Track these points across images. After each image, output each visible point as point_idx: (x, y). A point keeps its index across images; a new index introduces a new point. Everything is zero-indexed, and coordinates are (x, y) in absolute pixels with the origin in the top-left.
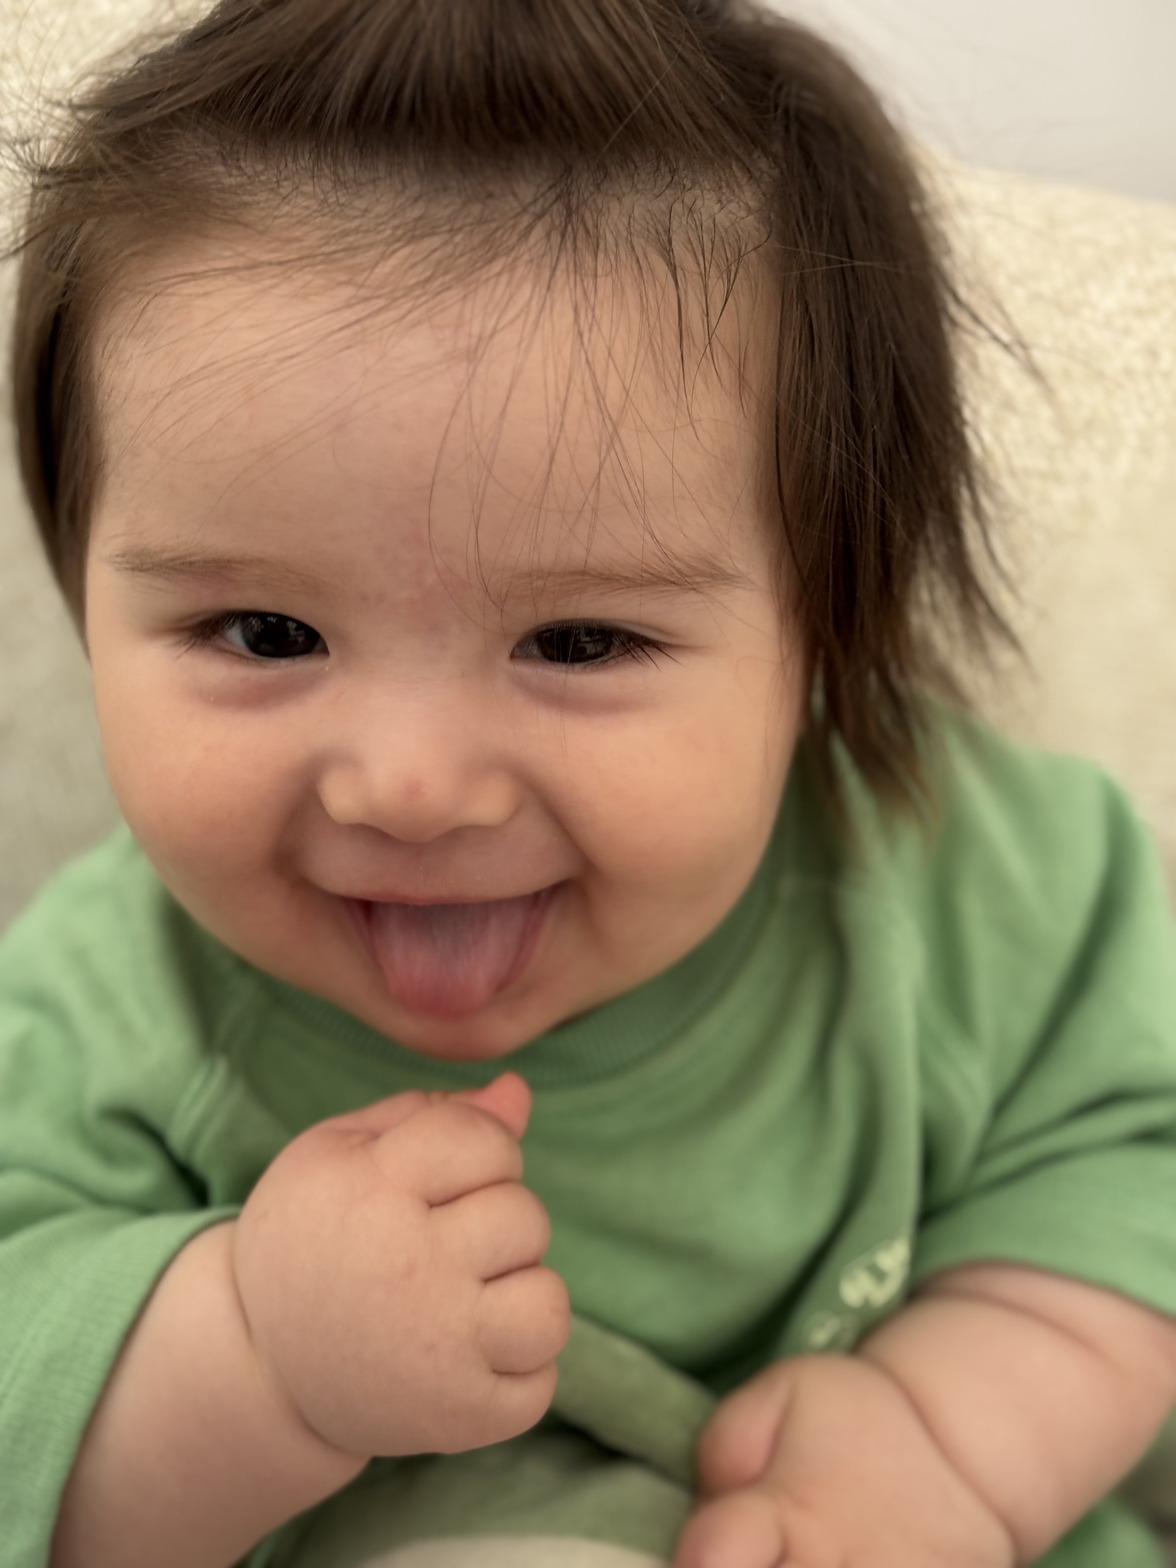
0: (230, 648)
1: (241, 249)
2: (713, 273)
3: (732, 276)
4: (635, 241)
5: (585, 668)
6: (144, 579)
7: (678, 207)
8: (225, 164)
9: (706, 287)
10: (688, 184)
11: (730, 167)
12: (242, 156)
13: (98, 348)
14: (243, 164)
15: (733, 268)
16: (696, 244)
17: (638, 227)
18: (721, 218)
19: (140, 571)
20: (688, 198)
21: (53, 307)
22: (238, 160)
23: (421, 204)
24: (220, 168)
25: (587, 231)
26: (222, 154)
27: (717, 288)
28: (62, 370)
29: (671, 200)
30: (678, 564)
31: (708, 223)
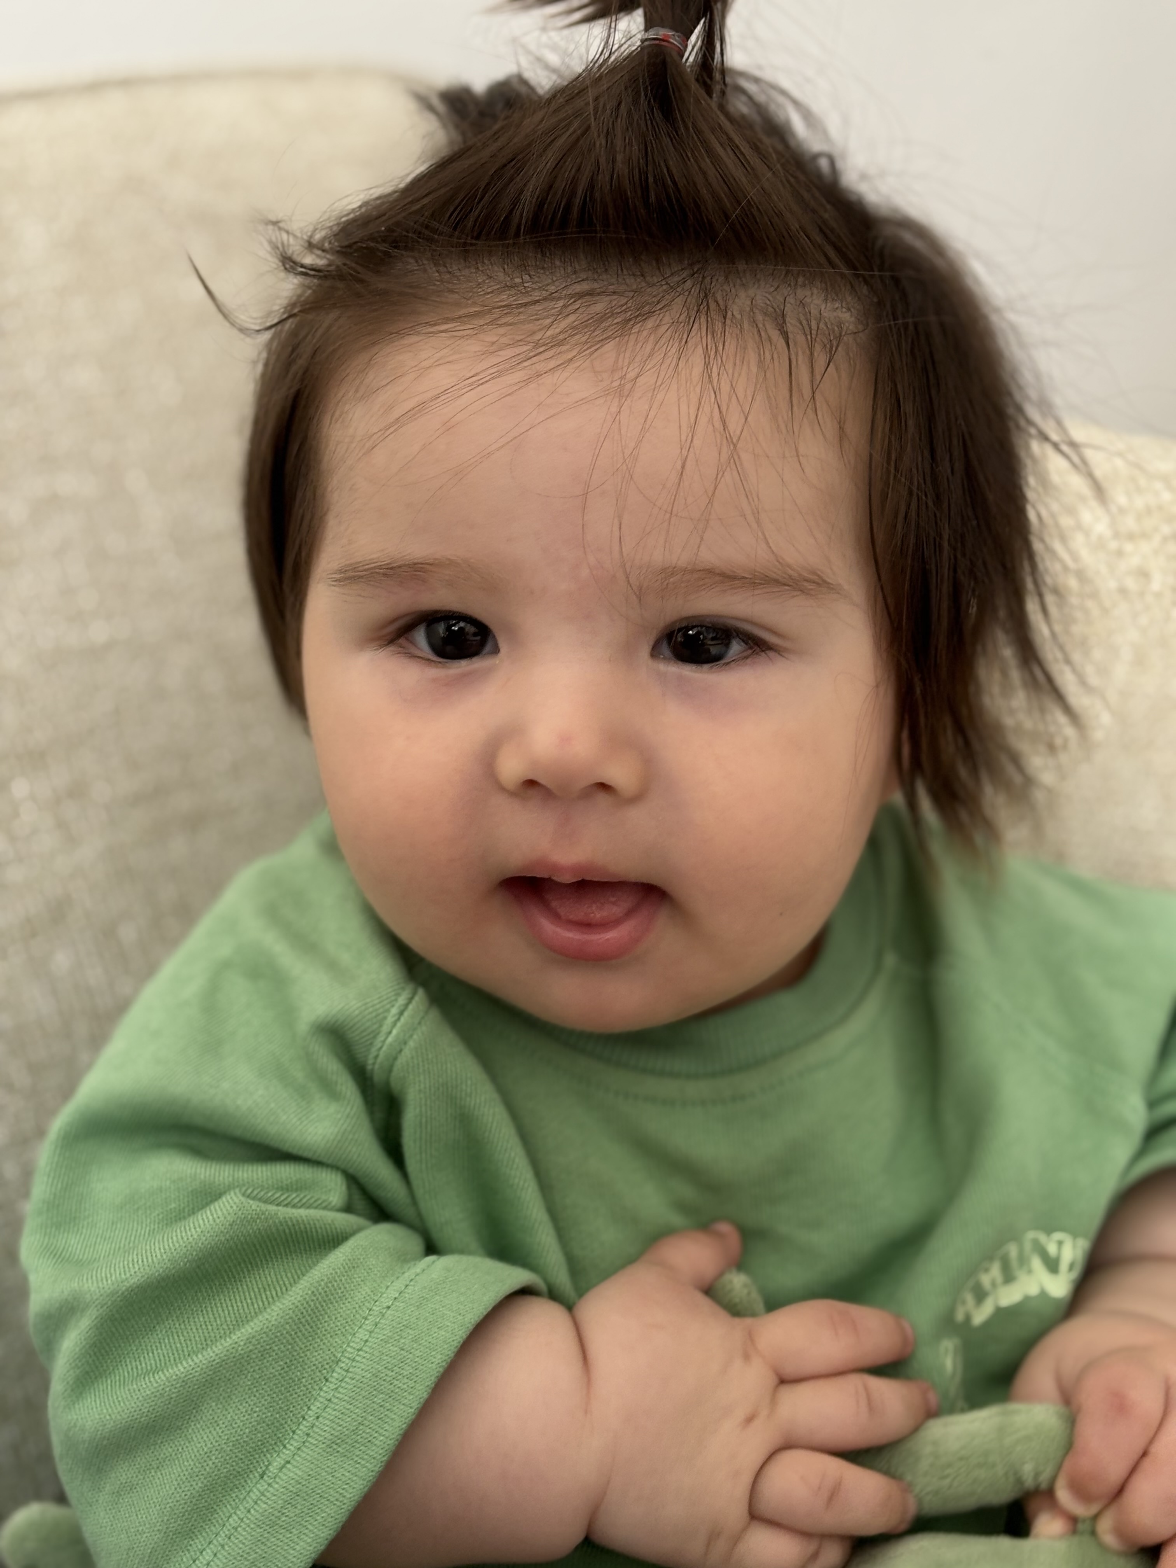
0: (420, 654)
2: (818, 347)
3: (834, 349)
4: (757, 316)
5: (712, 667)
7: (791, 299)
9: (812, 354)
10: (800, 285)
15: (835, 343)
16: (804, 322)
17: (759, 308)
18: (825, 310)
20: (800, 293)
27: (821, 359)
29: (786, 293)
30: (790, 572)
31: (815, 313)
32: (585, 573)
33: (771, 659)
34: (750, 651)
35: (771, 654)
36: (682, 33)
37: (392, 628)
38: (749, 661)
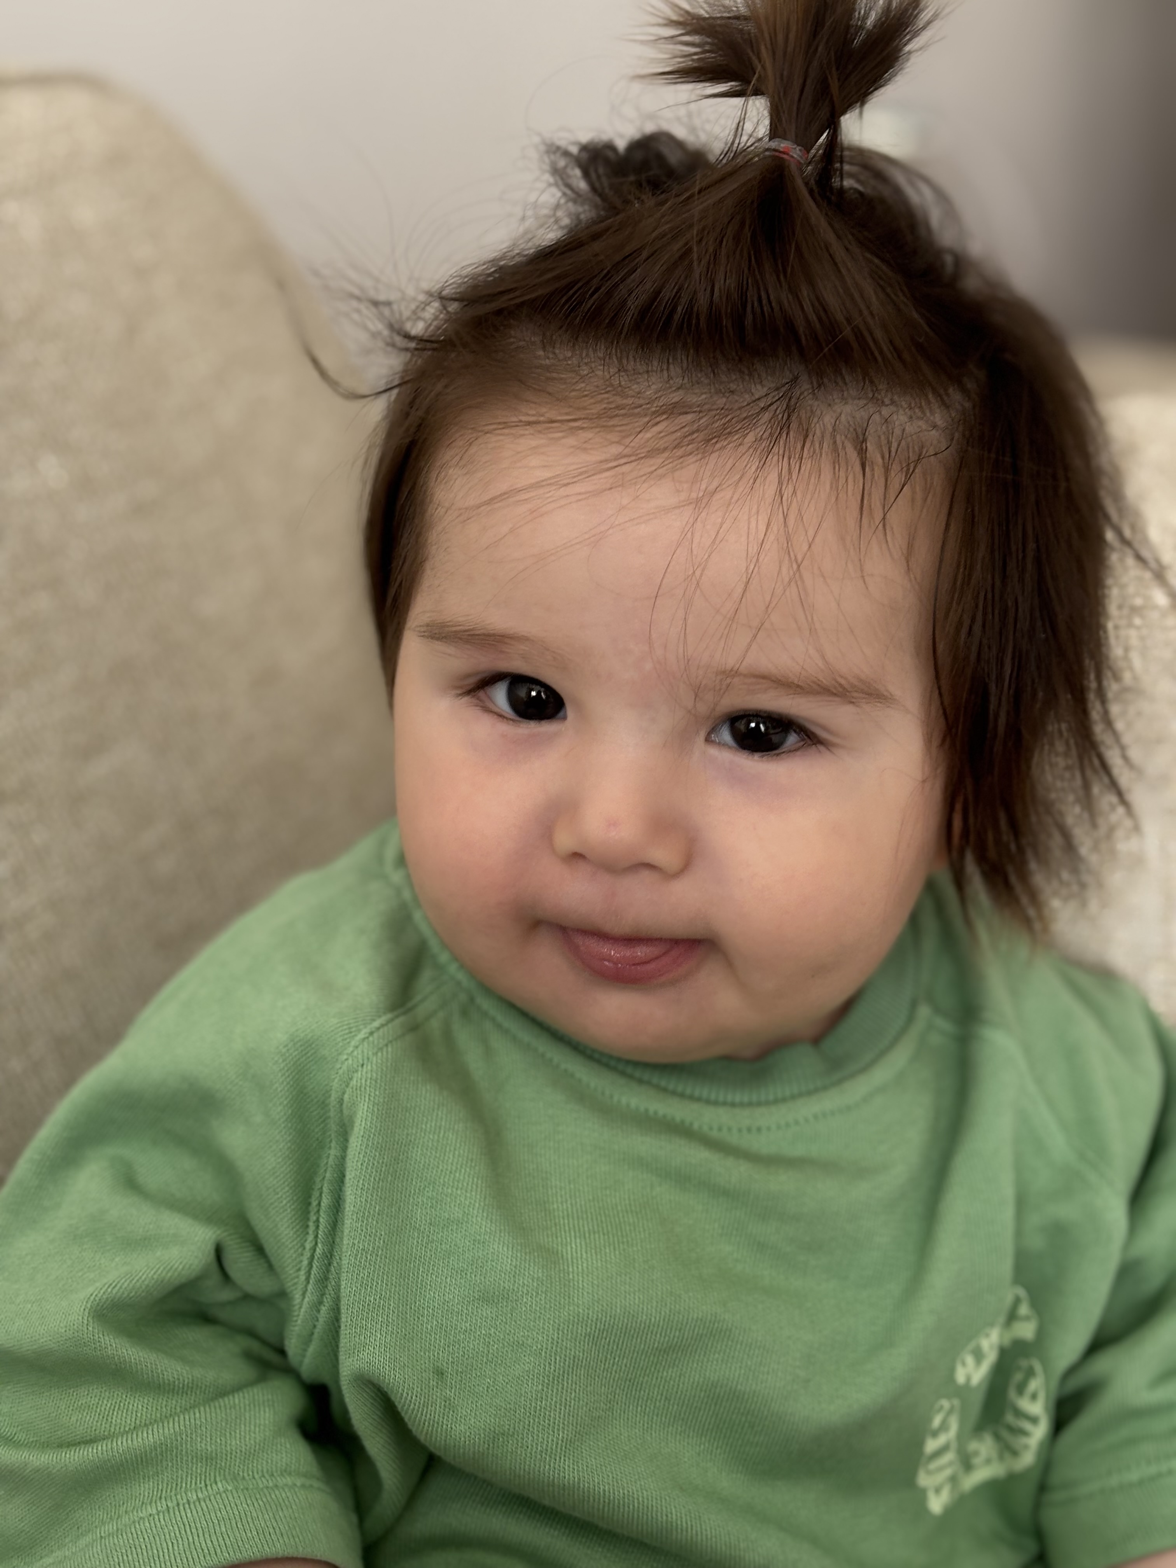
0: (496, 710)
1: (544, 410)
2: (896, 467)
3: (911, 471)
4: (838, 437)
5: (762, 757)
6: (439, 646)
7: (876, 417)
8: (544, 348)
9: (887, 477)
10: (887, 401)
11: (927, 396)
12: (558, 345)
13: (434, 475)
14: (557, 351)
15: (913, 465)
17: (841, 427)
18: (909, 429)
19: (438, 639)
20: (885, 411)
21: (407, 441)
22: (554, 348)
23: (681, 392)
24: (541, 353)
25: (800, 424)
26: (543, 342)
27: (897, 479)
28: (405, 491)
29: (871, 411)
30: (843, 682)
31: (898, 432)
32: (648, 666)
33: (820, 752)
34: (802, 743)
35: (821, 748)
36: (802, 146)
37: (472, 681)
38: (798, 753)
